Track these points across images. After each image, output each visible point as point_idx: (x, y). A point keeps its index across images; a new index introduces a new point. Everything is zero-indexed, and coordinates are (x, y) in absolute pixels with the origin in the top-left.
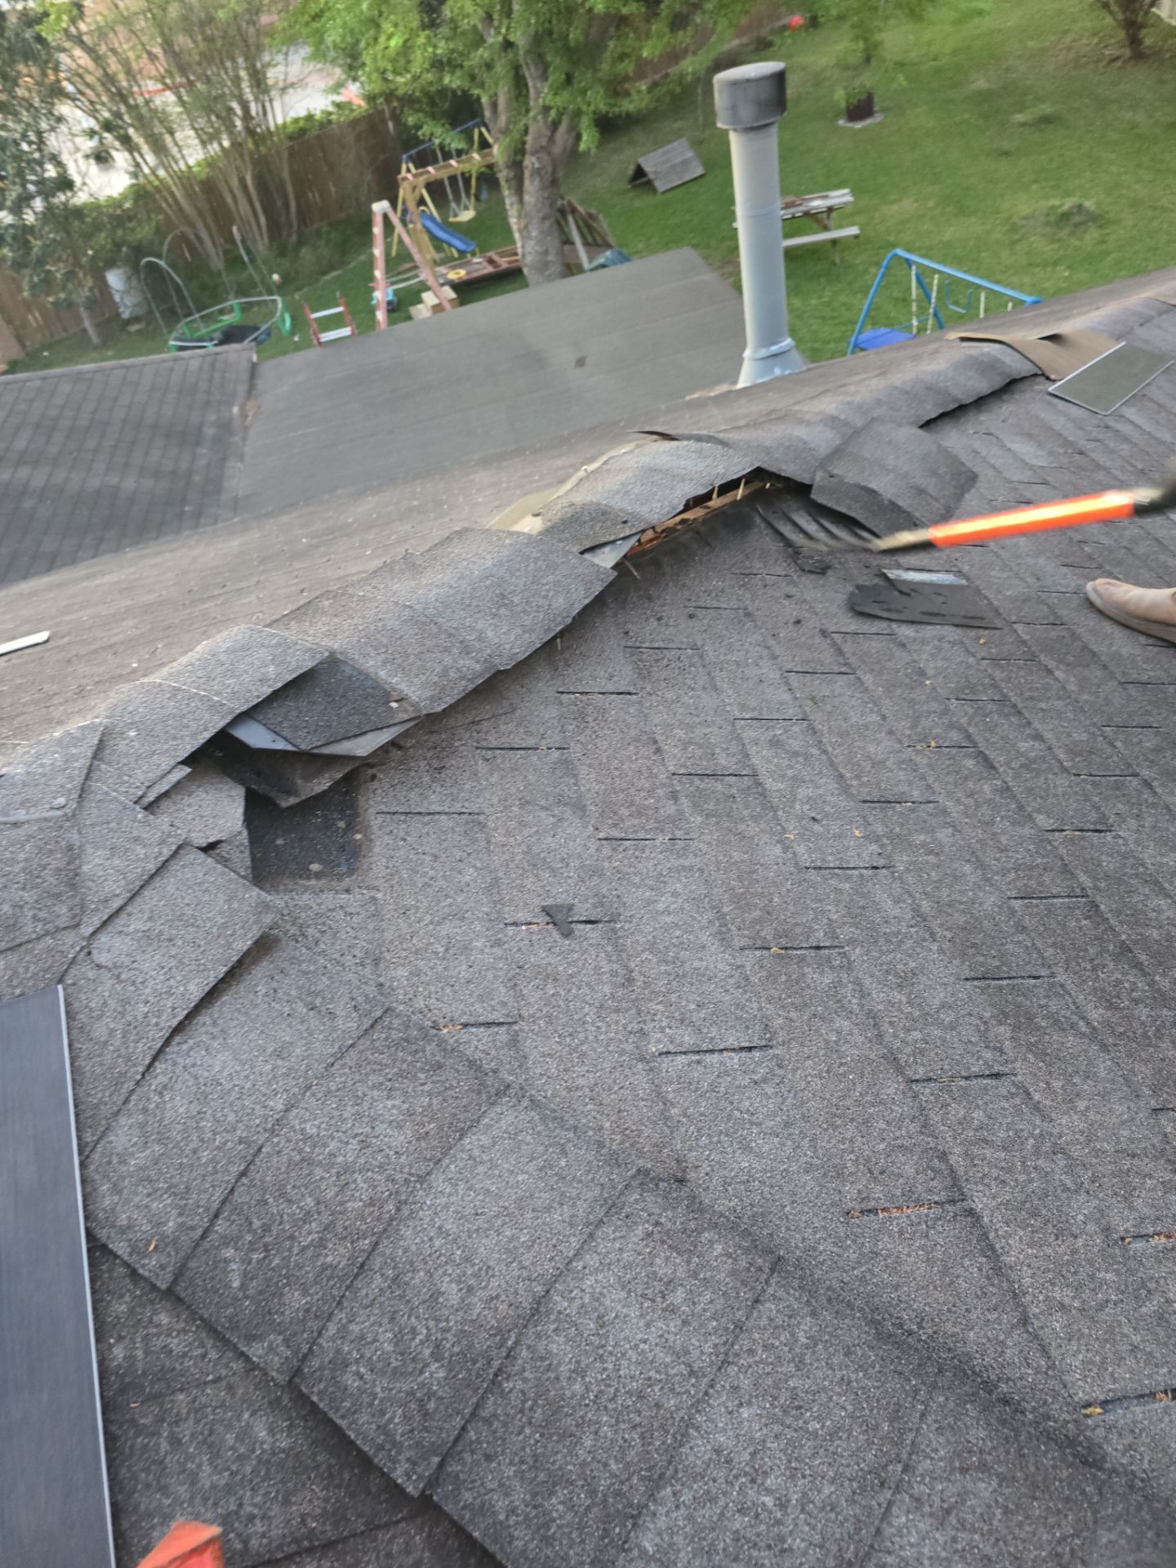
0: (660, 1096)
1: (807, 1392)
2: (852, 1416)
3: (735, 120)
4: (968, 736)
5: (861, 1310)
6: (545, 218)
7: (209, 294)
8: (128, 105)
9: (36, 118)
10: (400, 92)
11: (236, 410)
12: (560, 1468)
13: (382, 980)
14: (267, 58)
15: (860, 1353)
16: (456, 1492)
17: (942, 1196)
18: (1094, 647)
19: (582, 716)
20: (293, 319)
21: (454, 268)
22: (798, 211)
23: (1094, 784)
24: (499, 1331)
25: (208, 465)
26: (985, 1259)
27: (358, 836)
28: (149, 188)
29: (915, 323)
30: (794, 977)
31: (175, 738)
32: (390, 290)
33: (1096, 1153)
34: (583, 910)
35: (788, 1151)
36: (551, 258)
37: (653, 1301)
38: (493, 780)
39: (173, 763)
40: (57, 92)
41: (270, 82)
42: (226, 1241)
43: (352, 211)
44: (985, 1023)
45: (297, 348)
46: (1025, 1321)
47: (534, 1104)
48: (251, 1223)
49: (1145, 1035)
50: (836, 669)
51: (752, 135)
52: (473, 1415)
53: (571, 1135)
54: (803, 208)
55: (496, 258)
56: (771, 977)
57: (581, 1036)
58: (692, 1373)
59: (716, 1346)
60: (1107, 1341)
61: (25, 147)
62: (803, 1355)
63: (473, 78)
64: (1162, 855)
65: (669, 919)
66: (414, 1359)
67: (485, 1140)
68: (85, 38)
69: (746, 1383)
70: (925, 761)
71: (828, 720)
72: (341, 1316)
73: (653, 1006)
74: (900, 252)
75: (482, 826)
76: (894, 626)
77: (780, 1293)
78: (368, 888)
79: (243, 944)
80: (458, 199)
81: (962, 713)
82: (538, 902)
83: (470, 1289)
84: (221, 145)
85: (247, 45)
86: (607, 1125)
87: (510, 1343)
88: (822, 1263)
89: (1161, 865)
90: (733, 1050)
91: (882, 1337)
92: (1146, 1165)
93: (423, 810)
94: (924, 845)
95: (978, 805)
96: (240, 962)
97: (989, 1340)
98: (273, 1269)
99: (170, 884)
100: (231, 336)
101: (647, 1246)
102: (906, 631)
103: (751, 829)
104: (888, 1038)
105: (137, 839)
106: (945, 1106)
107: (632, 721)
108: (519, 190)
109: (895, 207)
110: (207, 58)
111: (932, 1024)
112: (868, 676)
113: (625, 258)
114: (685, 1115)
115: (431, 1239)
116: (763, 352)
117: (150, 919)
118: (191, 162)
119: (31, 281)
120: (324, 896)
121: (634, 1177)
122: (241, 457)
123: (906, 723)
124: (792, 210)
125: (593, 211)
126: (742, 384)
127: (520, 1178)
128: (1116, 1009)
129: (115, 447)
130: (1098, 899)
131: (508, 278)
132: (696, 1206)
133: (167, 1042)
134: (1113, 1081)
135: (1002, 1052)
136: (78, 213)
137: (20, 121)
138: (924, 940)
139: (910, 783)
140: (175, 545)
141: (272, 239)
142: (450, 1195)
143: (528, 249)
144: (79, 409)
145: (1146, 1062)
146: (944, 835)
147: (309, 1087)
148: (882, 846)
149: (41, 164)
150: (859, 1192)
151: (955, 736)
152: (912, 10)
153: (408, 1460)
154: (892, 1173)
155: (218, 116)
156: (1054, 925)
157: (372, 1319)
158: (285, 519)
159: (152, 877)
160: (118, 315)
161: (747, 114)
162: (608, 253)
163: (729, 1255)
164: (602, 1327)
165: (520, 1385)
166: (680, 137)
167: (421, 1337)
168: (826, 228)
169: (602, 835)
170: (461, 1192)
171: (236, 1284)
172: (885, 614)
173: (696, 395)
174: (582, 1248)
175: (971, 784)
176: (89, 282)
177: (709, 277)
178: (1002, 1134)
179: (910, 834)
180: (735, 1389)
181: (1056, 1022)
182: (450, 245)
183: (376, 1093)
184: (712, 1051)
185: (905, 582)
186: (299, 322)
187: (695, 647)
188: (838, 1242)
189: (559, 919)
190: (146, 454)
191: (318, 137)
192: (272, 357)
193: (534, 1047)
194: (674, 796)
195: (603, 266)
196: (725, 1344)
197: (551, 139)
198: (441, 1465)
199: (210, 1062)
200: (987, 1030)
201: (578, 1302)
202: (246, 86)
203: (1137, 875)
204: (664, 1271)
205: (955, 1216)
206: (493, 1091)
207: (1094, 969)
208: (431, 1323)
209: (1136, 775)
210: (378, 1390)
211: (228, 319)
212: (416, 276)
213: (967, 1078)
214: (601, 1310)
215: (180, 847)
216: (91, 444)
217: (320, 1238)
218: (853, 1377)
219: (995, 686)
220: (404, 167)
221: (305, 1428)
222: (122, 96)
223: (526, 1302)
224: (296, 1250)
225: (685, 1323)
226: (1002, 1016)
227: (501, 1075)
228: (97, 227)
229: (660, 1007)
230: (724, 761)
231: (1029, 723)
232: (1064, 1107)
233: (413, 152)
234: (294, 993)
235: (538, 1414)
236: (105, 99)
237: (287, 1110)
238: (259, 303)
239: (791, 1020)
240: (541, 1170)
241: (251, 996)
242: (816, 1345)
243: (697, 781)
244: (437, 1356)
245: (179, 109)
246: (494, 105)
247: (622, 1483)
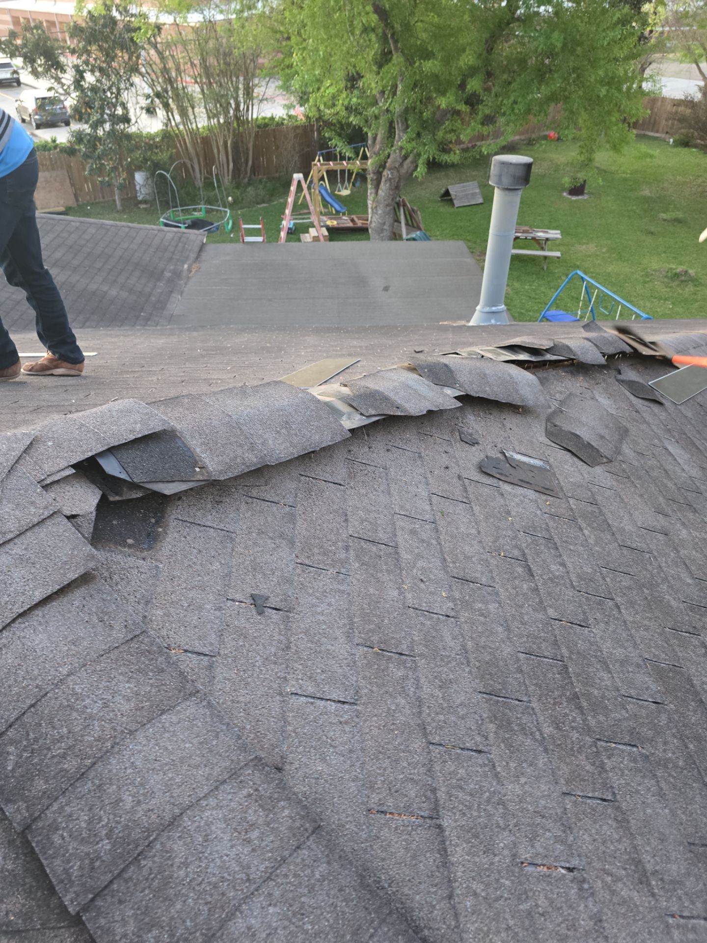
0: (284, 718)
1: (310, 906)
2: (331, 926)
3: (499, 182)
4: (524, 554)
5: (356, 867)
6: (387, 205)
7: (189, 198)
8: (172, 87)
9: (119, 81)
10: (326, 118)
11: (186, 266)
12: (158, 918)
13: (146, 614)
14: (256, 81)
15: (347, 891)
16: (96, 918)
17: (426, 814)
18: (610, 522)
19: (310, 491)
20: (233, 224)
21: (331, 219)
22: (530, 236)
23: (587, 598)
24: (148, 830)
25: (162, 293)
26: (438, 856)
27: (160, 530)
28: (172, 133)
29: (579, 313)
30: (382, 667)
31: (72, 452)
32: (292, 222)
33: (523, 810)
34: (274, 601)
35: (347, 766)
36: (385, 227)
37: (240, 833)
38: (247, 515)
39: (66, 465)
40: (135, 70)
41: (255, 95)
42: (12, 742)
43: (282, 174)
44: (482, 720)
45: (232, 241)
46: (450, 897)
47: (210, 705)
48: (28, 735)
49: (572, 749)
50: (460, 499)
51: (507, 192)
52: (119, 875)
53: (224, 728)
54: (532, 235)
55: (356, 219)
56: (369, 665)
57: (250, 673)
58: (248, 880)
59: (267, 867)
60: (494, 920)
61: (109, 94)
62: (314, 885)
63: (366, 121)
64: (614, 649)
65: (321, 618)
66: (95, 835)
67: (175, 719)
68: (158, 45)
69: (277, 893)
70: (495, 563)
71: (447, 527)
72: (63, 800)
73: (297, 665)
74: (580, 273)
75: (232, 540)
76: (501, 483)
77: (314, 846)
78: (156, 560)
79: (72, 576)
80: (343, 182)
81: (524, 540)
82: (250, 591)
83: (139, 802)
84: (218, 121)
85: (247, 73)
86: (248, 727)
87: (151, 838)
88: (345, 835)
89: (611, 654)
90: (334, 701)
91: (364, 885)
92: (549, 824)
93: (202, 523)
94: (480, 609)
95: (517, 595)
96: (69, 585)
97: (427, 902)
98: (33, 764)
99: (42, 533)
100: (196, 225)
101: (246, 801)
102: (506, 487)
103: (386, 578)
104: (424, 715)
105: (32, 503)
106: (445, 762)
107: (337, 500)
108: (377, 187)
109: (584, 247)
110: (223, 73)
111: (452, 713)
112: (478, 507)
113: (427, 238)
114: (294, 732)
115: (125, 768)
116: (488, 309)
117: (26, 549)
118: (200, 126)
119: (92, 166)
120: (129, 559)
121: (252, 760)
122: (182, 293)
123: (491, 539)
124: (526, 235)
125: (415, 208)
126: (472, 323)
127: (187, 745)
128: (560, 730)
129: (111, 270)
130: (570, 664)
131: (359, 232)
132: (282, 786)
133: (14, 621)
134: (545, 771)
135: (487, 739)
136: (129, 137)
137: (110, 80)
138: (463, 664)
139: (482, 573)
140: (130, 333)
141: (234, 177)
142: (145, 745)
143: (374, 219)
144: (97, 244)
145: (568, 764)
146: (492, 607)
147: (84, 665)
148: (455, 605)
149: (115, 106)
150: (380, 800)
151: (516, 553)
152: (615, 146)
153: (75, 892)
154: (402, 794)
155: (221, 105)
156: (539, 673)
157: (79, 806)
158: (195, 334)
159: (34, 526)
160: (136, 197)
161: (506, 181)
162: (418, 233)
163: (291, 818)
164: (206, 841)
165: (150, 864)
166: (474, 180)
167: (103, 823)
168: (543, 249)
169: (299, 561)
170: (151, 745)
171: (9, 768)
172: (498, 476)
173: (446, 323)
174: (209, 793)
175: (517, 582)
176: (124, 175)
177: (469, 260)
178: (472, 786)
179: (474, 602)
180: (270, 895)
181: (523, 729)
182: (332, 206)
183: (121, 677)
184: (322, 699)
185: (514, 459)
186: (236, 227)
187: (385, 468)
188: (358, 825)
189: (259, 603)
190: (128, 278)
191: (274, 130)
192: (215, 242)
193: (221, 672)
194: (347, 548)
195: (414, 239)
196: (272, 867)
197: (401, 165)
198: (92, 900)
199: (34, 638)
200: (482, 724)
201: (197, 824)
202: (241, 93)
203: (596, 656)
204: (251, 817)
205: (430, 827)
206: (188, 692)
207: (554, 704)
208: (111, 817)
209: (613, 599)
210: (70, 848)
211: (197, 215)
212: (309, 218)
213: (462, 749)
214: (209, 831)
215: (55, 513)
216: (98, 265)
217: (65, 753)
218: (339, 904)
219: (548, 530)
220: (317, 158)
221: (24, 860)
222: (170, 81)
223: (168, 817)
224: (49, 756)
225: (254, 850)
226: (493, 718)
227: (196, 684)
228: (137, 147)
229: (300, 667)
230: (382, 536)
231: (560, 555)
232: (513, 779)
233: (324, 151)
234: (94, 610)
235: (155, 884)
236: (160, 80)
237: (68, 675)
238: (217, 211)
239: (372, 692)
240: (201, 743)
241: (69, 606)
242: (324, 881)
243: (363, 543)
244: (109, 836)
245: (201, 96)
246: (375, 139)
247: (190, 934)
